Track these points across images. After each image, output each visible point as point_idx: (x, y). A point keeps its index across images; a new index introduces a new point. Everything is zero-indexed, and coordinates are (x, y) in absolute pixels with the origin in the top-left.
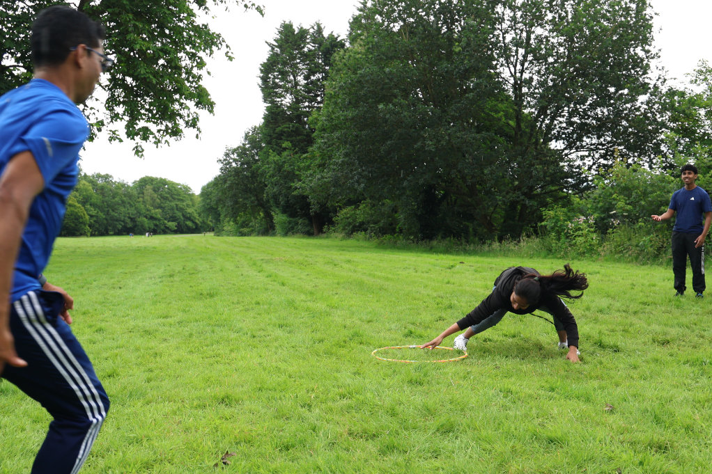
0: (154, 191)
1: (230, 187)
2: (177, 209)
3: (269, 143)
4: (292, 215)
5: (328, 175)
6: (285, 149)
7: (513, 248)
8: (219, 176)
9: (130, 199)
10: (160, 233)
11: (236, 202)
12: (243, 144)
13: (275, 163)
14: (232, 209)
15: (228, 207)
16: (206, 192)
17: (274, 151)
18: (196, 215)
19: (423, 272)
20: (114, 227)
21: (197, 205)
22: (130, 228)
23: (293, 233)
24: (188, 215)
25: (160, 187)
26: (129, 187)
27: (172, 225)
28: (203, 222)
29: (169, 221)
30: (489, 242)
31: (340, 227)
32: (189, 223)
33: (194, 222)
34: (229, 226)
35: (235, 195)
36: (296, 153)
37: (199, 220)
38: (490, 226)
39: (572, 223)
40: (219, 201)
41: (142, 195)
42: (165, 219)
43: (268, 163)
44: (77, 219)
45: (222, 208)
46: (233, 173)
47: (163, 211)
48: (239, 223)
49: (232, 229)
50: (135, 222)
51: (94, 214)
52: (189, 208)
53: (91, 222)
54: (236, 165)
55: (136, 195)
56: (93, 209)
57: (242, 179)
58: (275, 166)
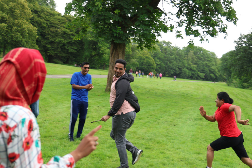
0: (194, 54)
1: (240, 59)
2: (206, 66)
8: (234, 51)
9: (180, 57)
10: (194, 79)
11: (242, 68)
14: (239, 71)
15: (237, 70)
16: (224, 58)
18: (217, 71)
20: (169, 73)
21: (218, 65)
22: (178, 74)
24: (212, 70)
25: (198, 52)
26: (180, 50)
27: (202, 75)
28: (221, 76)
29: (200, 73)
32: (212, 75)
34: (236, 81)
35: (242, 63)
37: (218, 74)
40: (232, 65)
41: (187, 56)
42: (199, 71)
44: (149, 66)
45: (233, 70)
46: (242, 50)
47: (198, 66)
48: (242, 80)
49: (237, 83)
50: (181, 70)
51: (159, 64)
52: (213, 66)
53: (157, 68)
54: (245, 45)
55: (184, 55)
56: (159, 61)
57: (248, 54)
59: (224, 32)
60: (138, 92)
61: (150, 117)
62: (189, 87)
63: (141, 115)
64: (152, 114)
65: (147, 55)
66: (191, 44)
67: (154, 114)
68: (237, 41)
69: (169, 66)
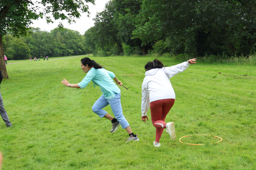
0: (61, 35)
1: (100, 33)
2: (73, 43)
4: (132, 45)
6: (127, 12)
7: (245, 60)
8: (94, 27)
9: (50, 39)
10: (65, 56)
11: (103, 40)
12: (105, 10)
14: (102, 43)
15: (99, 42)
16: (87, 34)
17: (121, 14)
18: (83, 46)
19: (201, 81)
20: (43, 54)
21: (83, 41)
22: (51, 54)
23: (133, 54)
24: (79, 46)
25: (64, 33)
26: (49, 33)
27: (71, 51)
28: (87, 49)
29: (70, 49)
30: (232, 57)
31: (156, 50)
32: (80, 50)
34: (100, 52)
35: (102, 36)
36: (132, 14)
37: (84, 48)
38: (233, 48)
40: (94, 40)
41: (55, 37)
42: (68, 48)
43: (119, 20)
44: (24, 51)
45: (96, 43)
46: (101, 25)
47: (66, 45)
48: (105, 50)
49: (102, 53)
50: (53, 50)
51: (32, 48)
52: (79, 42)
53: (31, 52)
54: (102, 21)
55: (53, 37)
56: (31, 45)
57: (105, 28)
58: (122, 22)
59: (86, 12)
60: (21, 75)
62: (63, 64)
63: (31, 95)
64: (40, 92)
65: (21, 43)
66: (60, 27)
68: (95, 18)
69: (41, 49)
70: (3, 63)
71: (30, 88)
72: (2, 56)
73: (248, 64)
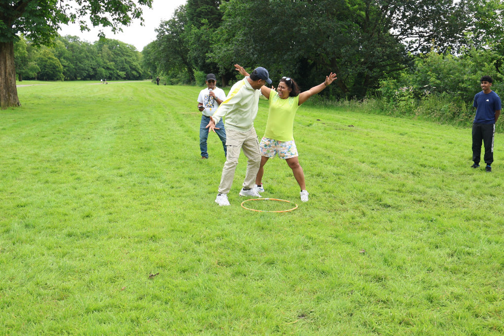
0: (109, 48)
1: (164, 50)
2: (126, 63)
3: (191, 19)
5: (232, 48)
6: (203, 24)
7: (358, 105)
8: (157, 41)
9: (92, 54)
10: (113, 80)
11: (168, 61)
12: (173, 18)
13: (195, 34)
14: (165, 66)
15: (162, 64)
16: (146, 52)
17: (195, 25)
18: (139, 67)
20: (81, 75)
21: (140, 60)
22: (93, 76)
24: (134, 67)
25: (114, 46)
26: (91, 45)
27: (122, 74)
28: (145, 72)
29: (120, 71)
30: (342, 100)
32: (134, 73)
33: (137, 72)
34: (164, 77)
35: (167, 56)
36: (211, 27)
37: (141, 71)
38: (344, 87)
39: (398, 91)
40: (156, 59)
41: (100, 52)
42: (117, 69)
43: (191, 34)
44: (55, 68)
45: (158, 64)
46: (166, 39)
47: (116, 64)
48: (170, 76)
49: (165, 80)
50: (96, 71)
51: (66, 65)
52: (135, 61)
53: (64, 71)
54: (168, 34)
55: (97, 51)
56: (66, 62)
57: (172, 44)
58: (195, 37)
59: (138, 18)
60: (41, 103)
61: (56, 132)
62: (106, 91)
65: (50, 56)
66: (102, 37)
67: (61, 128)
68: (158, 29)
69: (79, 67)
70: (13, 83)
71: (47, 123)
72: (12, 72)
73: (361, 111)
